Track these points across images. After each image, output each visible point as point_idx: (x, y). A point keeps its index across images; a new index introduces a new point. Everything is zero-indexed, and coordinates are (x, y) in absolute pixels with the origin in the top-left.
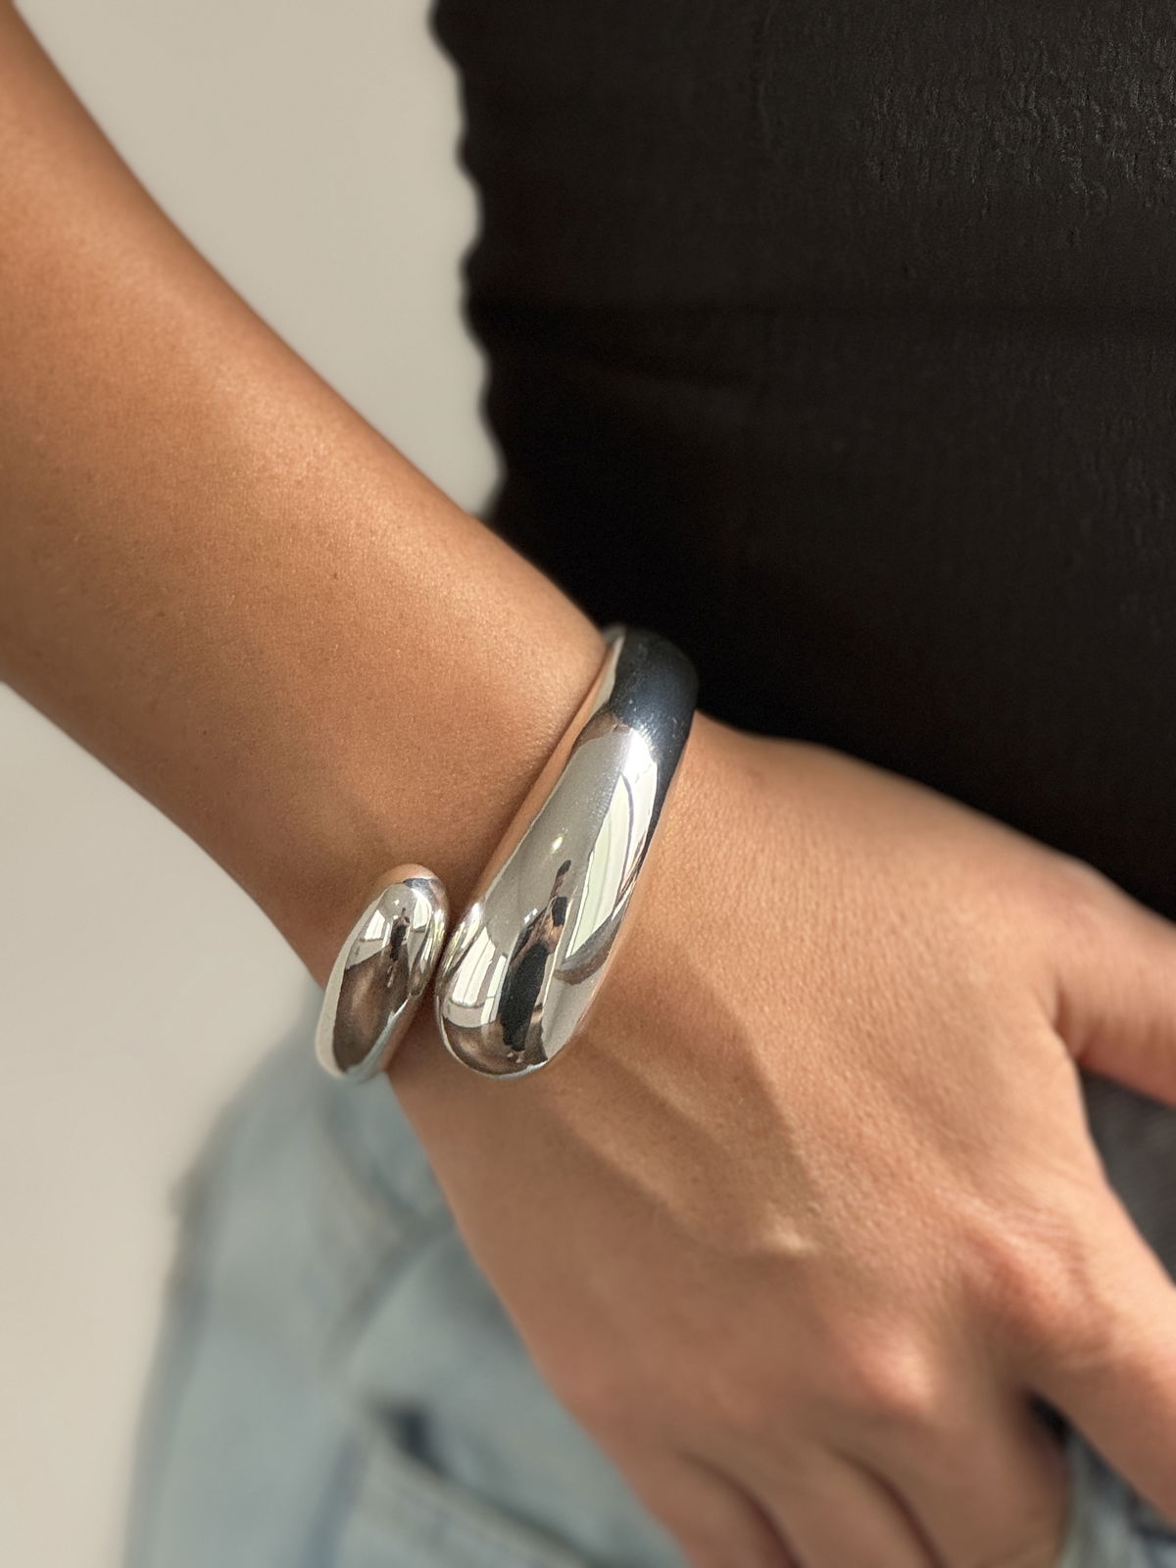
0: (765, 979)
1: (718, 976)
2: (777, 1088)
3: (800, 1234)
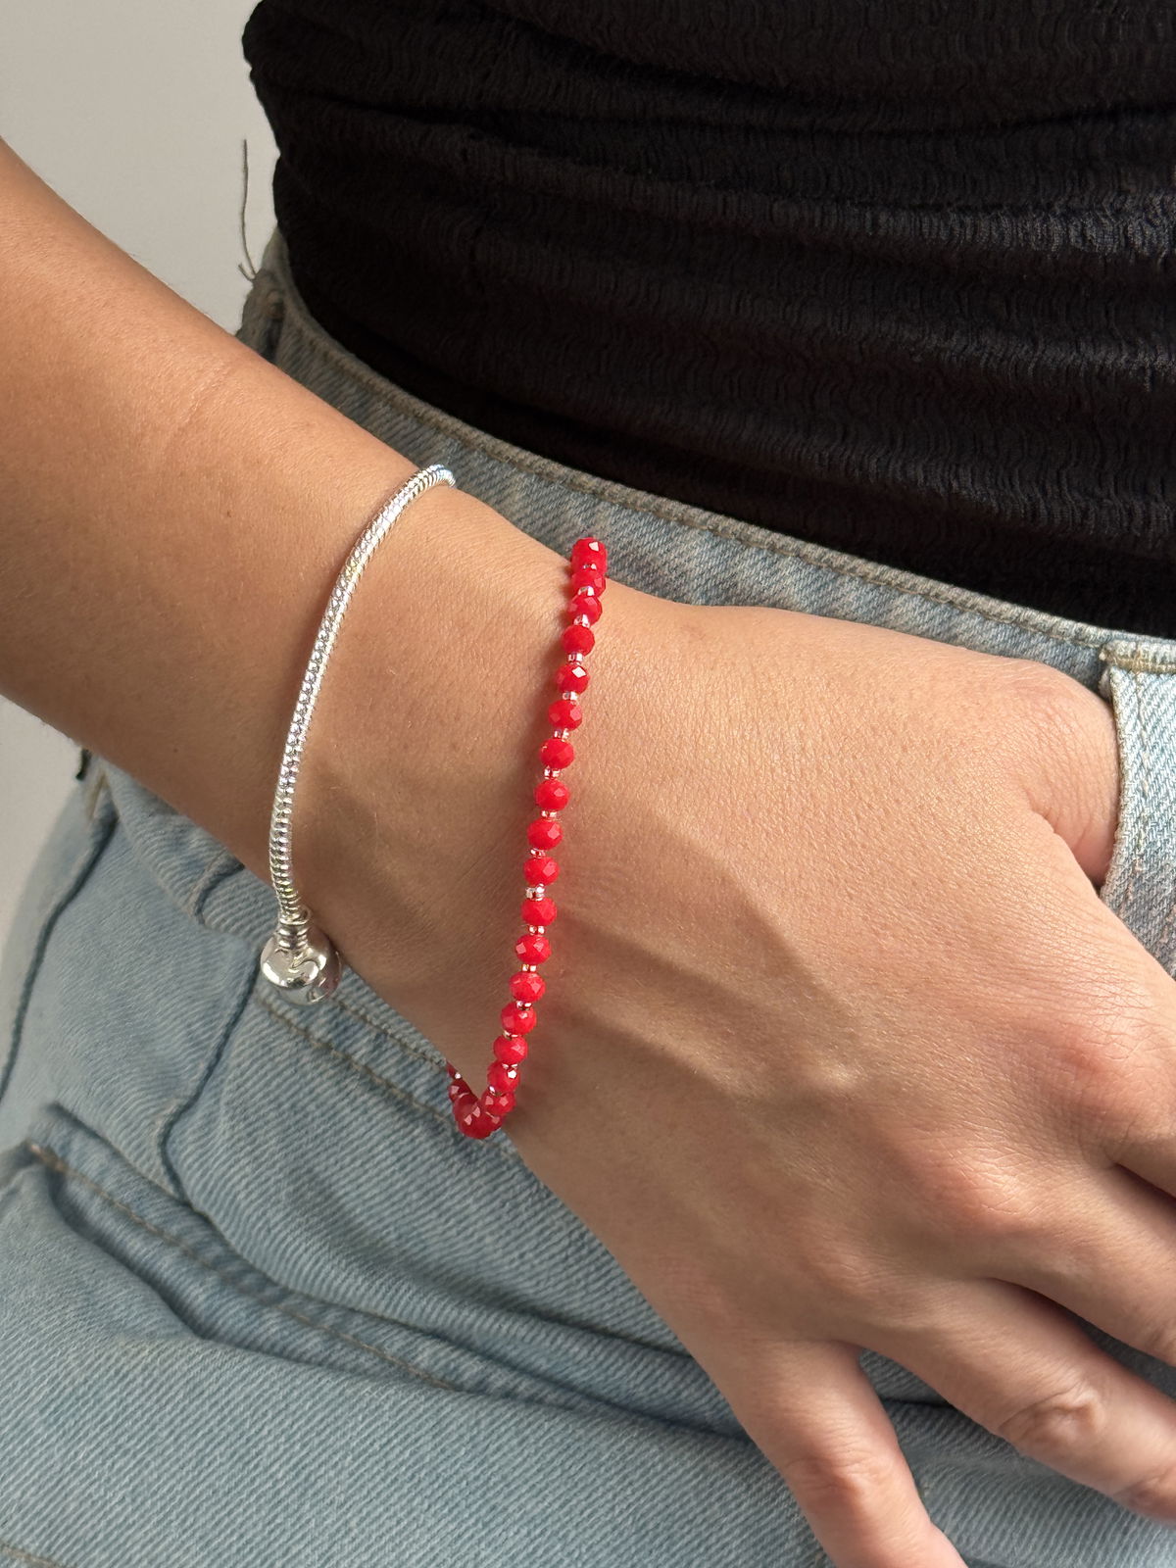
3: (846, 1063)
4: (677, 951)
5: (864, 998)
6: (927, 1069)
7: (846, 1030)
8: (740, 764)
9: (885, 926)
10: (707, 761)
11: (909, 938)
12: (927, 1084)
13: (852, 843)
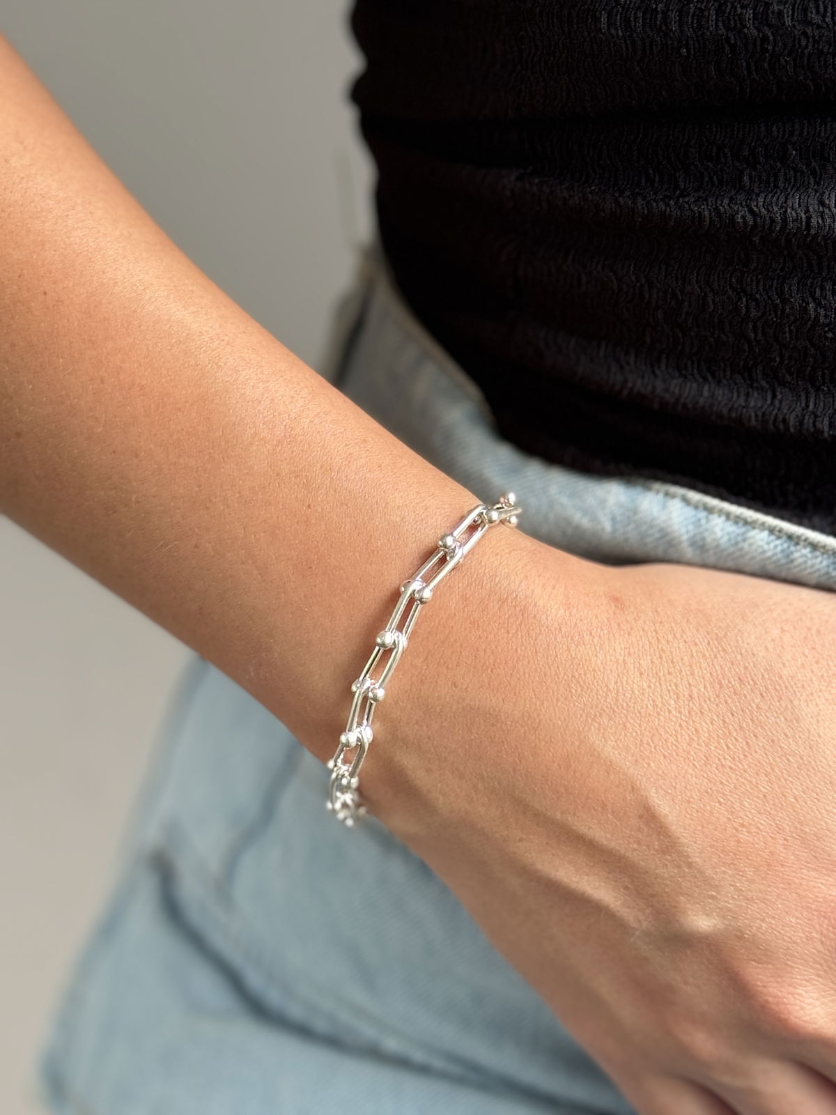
3: (707, 915)
4: (599, 834)
5: (724, 873)
6: (763, 925)
7: (709, 893)
8: (647, 707)
9: (743, 825)
10: (625, 704)
11: (758, 834)
12: (763, 934)
13: (723, 765)
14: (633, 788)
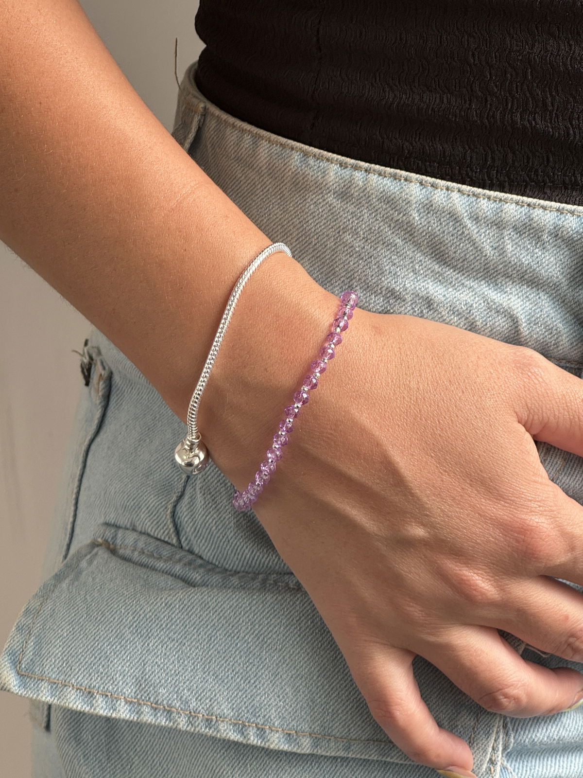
0: (388, 417)
1: (366, 418)
2: (400, 464)
3: (424, 526)
4: (354, 472)
8: (390, 393)
10: (376, 392)
13: (435, 433)
14: (378, 444)
